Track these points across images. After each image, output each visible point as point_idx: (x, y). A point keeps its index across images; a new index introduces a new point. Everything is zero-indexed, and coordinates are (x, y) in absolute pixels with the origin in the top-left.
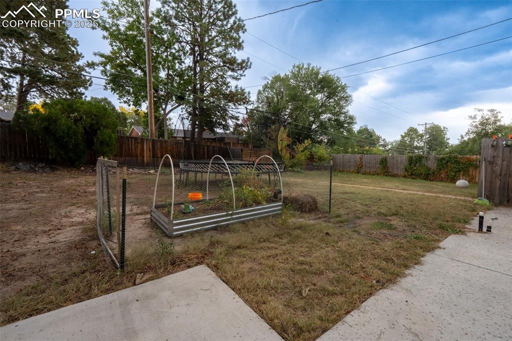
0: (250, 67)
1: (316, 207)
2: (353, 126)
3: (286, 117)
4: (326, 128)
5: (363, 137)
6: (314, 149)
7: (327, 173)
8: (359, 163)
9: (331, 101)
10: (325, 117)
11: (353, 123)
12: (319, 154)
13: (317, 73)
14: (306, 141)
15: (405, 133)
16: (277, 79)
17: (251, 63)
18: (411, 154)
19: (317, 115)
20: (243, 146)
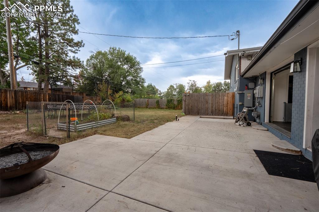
0: (83, 46)
1: (129, 119)
2: (144, 84)
3: (106, 77)
4: (130, 85)
5: (150, 89)
6: (124, 96)
7: (132, 109)
8: (147, 103)
9: (132, 69)
10: (129, 78)
11: (144, 82)
12: (127, 99)
13: (124, 54)
14: (120, 92)
15: (169, 88)
16: (99, 53)
17: (84, 44)
18: (171, 98)
19: (125, 77)
20: (80, 94)
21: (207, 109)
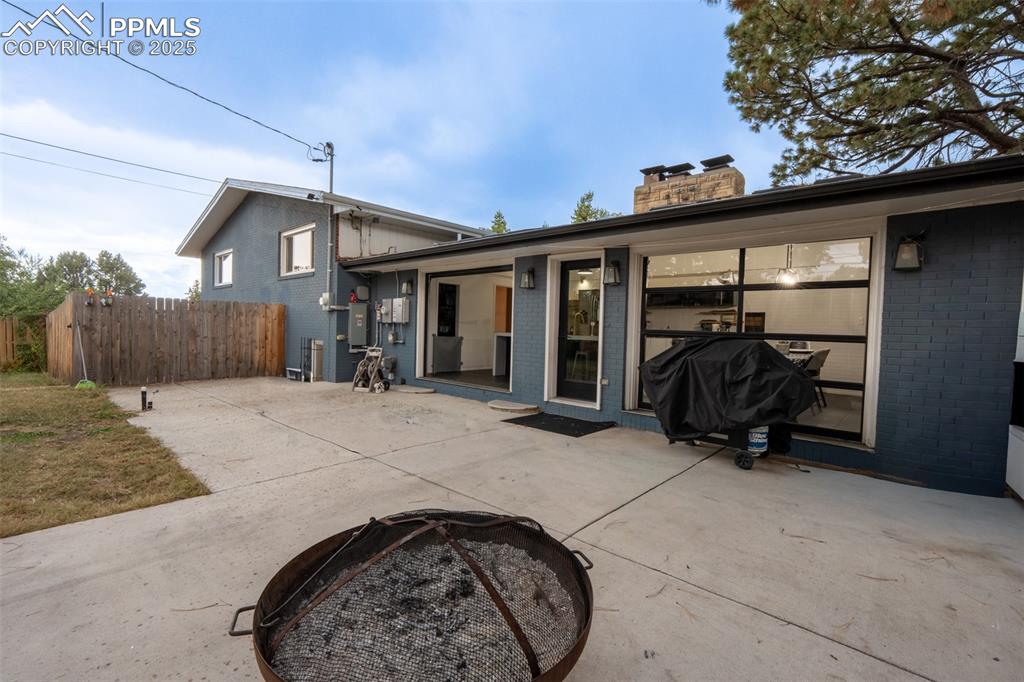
21: (196, 356)
